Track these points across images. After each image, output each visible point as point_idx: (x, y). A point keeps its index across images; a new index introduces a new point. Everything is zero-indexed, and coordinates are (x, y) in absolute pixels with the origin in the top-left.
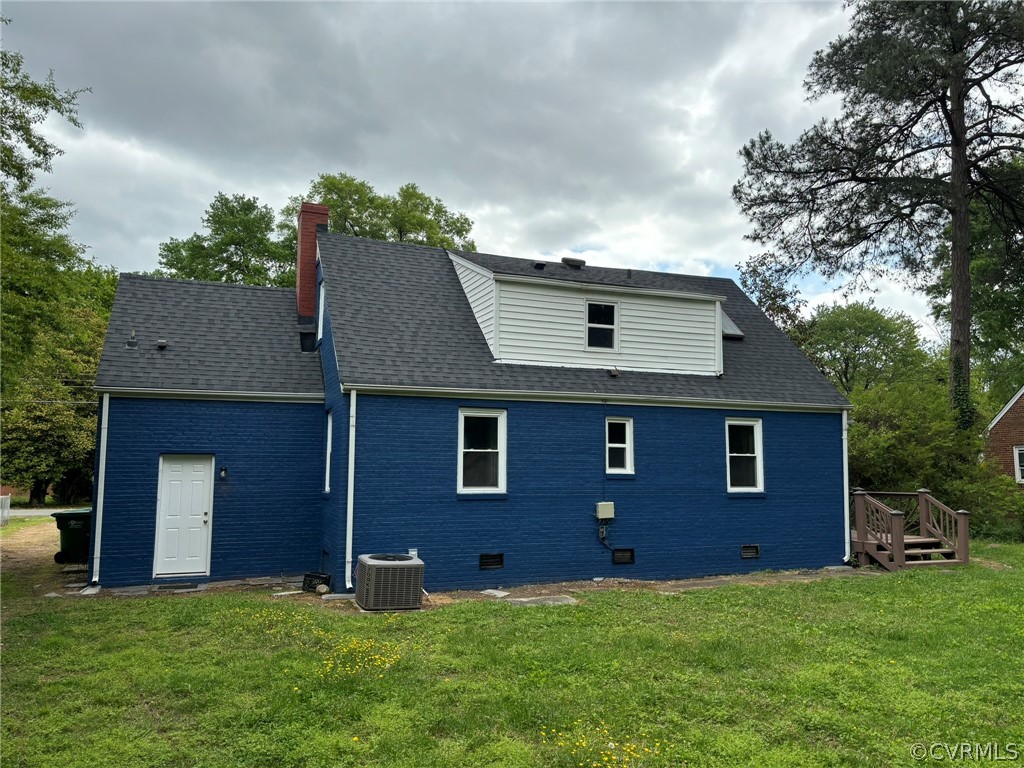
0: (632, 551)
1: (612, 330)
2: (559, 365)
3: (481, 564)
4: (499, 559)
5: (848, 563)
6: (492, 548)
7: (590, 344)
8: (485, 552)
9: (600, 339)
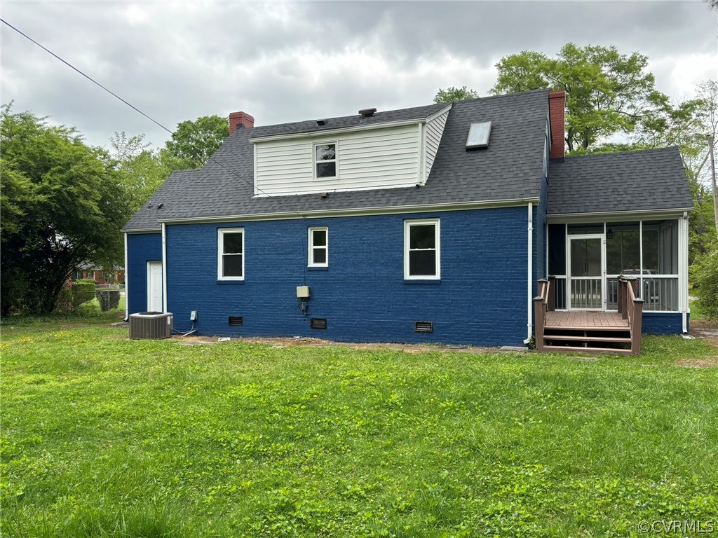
0: (325, 320)
1: (334, 163)
2: (294, 194)
3: (230, 322)
4: (239, 320)
5: (527, 345)
6: (236, 313)
7: (318, 177)
8: (232, 315)
9: (327, 170)
